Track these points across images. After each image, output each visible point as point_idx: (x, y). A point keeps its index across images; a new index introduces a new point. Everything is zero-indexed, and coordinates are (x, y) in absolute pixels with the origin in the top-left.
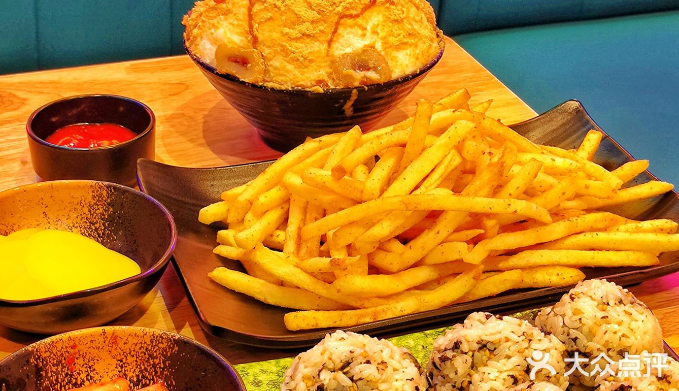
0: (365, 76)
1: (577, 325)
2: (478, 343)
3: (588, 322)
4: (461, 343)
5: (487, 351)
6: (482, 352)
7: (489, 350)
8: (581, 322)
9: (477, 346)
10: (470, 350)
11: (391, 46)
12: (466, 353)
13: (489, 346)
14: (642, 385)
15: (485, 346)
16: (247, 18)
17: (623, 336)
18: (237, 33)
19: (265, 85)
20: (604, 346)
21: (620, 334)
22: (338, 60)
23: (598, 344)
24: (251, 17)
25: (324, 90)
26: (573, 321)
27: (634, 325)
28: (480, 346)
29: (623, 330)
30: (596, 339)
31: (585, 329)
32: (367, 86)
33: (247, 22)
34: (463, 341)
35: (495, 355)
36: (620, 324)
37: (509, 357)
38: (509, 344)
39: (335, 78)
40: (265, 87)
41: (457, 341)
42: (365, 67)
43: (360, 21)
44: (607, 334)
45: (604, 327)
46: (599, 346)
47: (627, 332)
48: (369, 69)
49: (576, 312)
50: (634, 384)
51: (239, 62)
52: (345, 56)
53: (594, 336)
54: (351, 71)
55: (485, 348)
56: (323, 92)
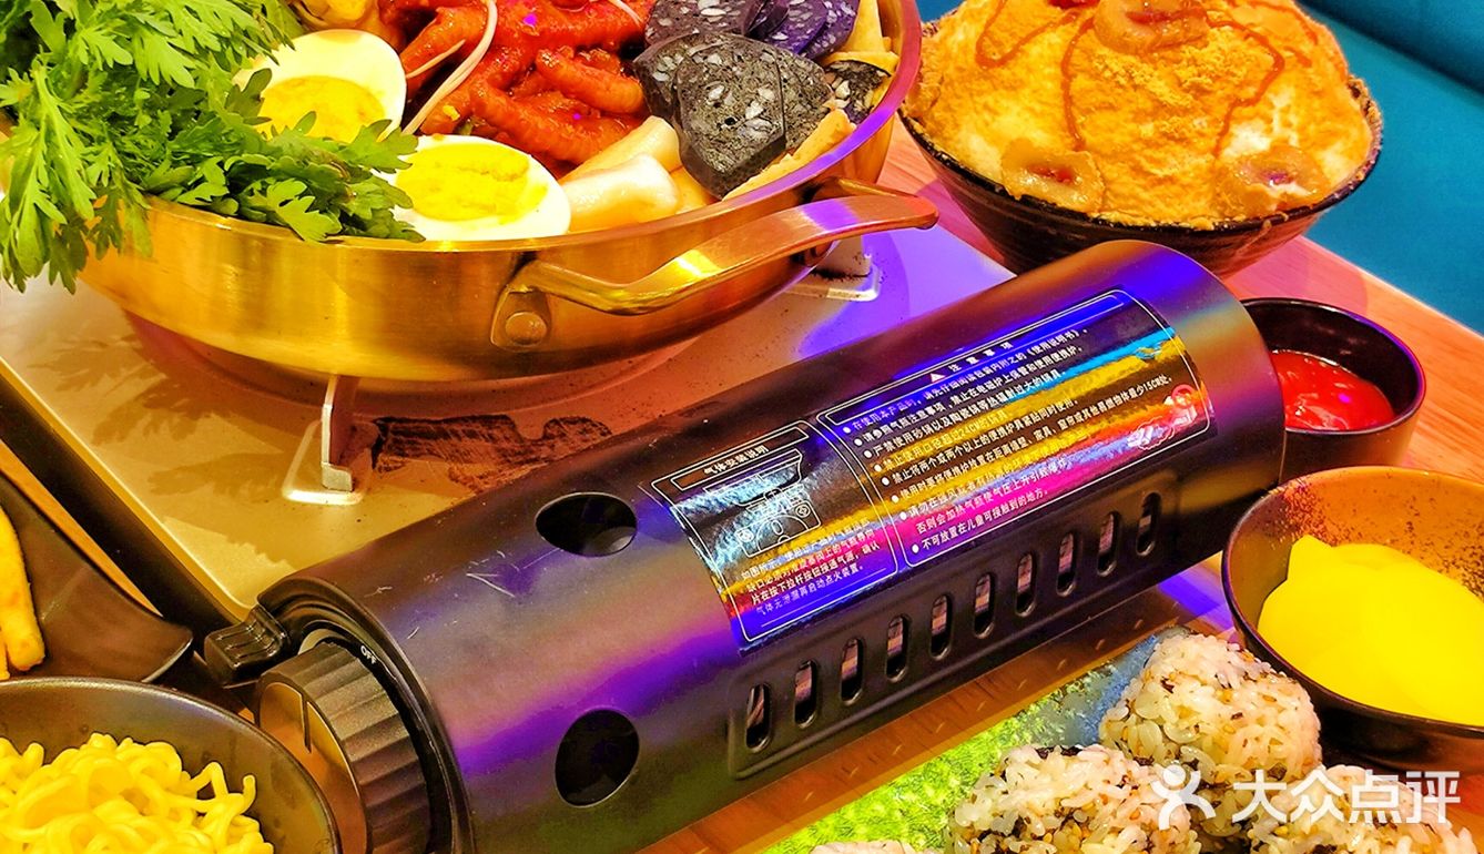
0: (1285, 193)
1: (1191, 735)
2: (1057, 814)
3: (1210, 729)
4: (1029, 821)
5: (1076, 827)
6: (1067, 830)
7: (1078, 823)
8: (1198, 732)
9: (1058, 822)
10: (1048, 831)
11: (1313, 144)
12: (1041, 838)
13: (1078, 816)
14: (1355, 842)
15: (1069, 817)
16: (1059, 101)
17: (1273, 741)
18: (1042, 128)
19: (1103, 217)
20: (1245, 766)
21: (1266, 741)
22: (1231, 168)
23: (1234, 764)
24: (1068, 99)
25: (1214, 224)
26: (1181, 732)
27: (1283, 719)
28: (1062, 819)
29: (1269, 731)
30: (1231, 756)
31: (1207, 743)
32: (1287, 212)
33: (1062, 110)
34: (1033, 818)
35: (1091, 832)
36: (1261, 722)
37: (1117, 831)
38: (1111, 807)
39: (1228, 202)
40: (1103, 221)
41: (1020, 818)
42: (1281, 177)
43: (1261, 107)
44: (1249, 745)
45: (1240, 735)
46: (1237, 769)
47: (1277, 734)
48: (1290, 180)
49: (1184, 712)
50: (1337, 841)
51: (1053, 174)
52: (1243, 160)
53: (1226, 753)
54: (1260, 186)
55: (1070, 821)
56: (1213, 228)
